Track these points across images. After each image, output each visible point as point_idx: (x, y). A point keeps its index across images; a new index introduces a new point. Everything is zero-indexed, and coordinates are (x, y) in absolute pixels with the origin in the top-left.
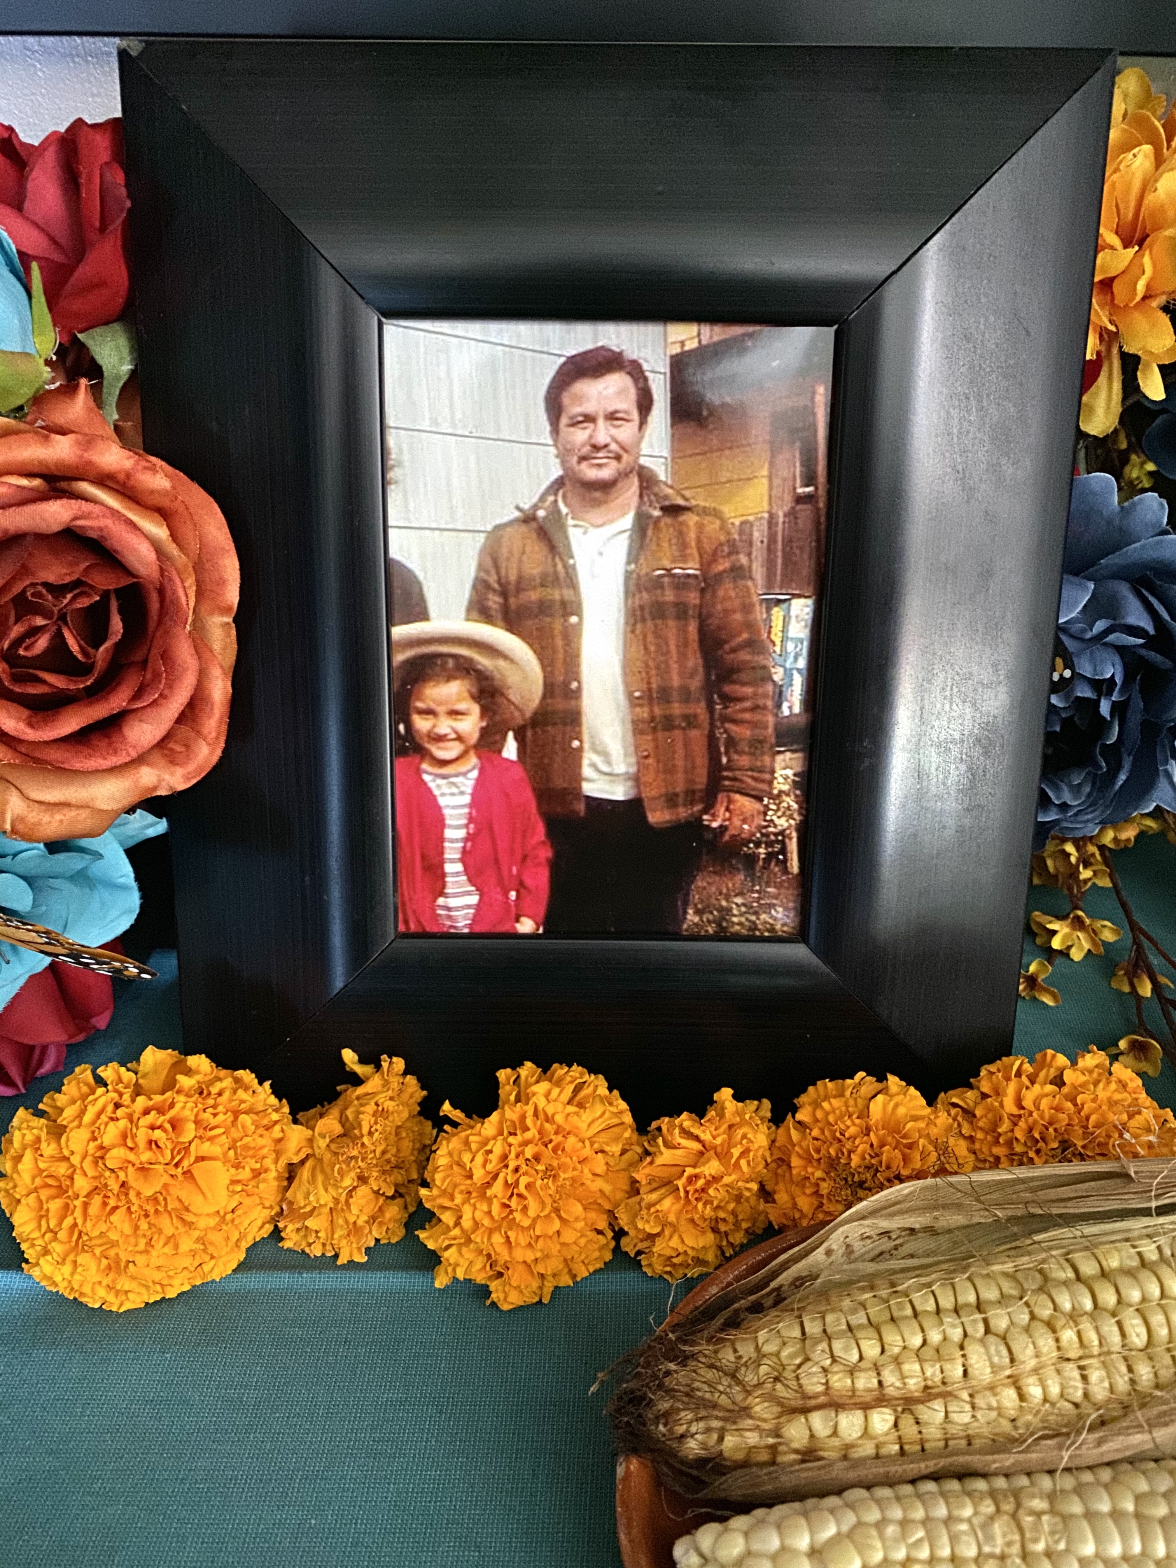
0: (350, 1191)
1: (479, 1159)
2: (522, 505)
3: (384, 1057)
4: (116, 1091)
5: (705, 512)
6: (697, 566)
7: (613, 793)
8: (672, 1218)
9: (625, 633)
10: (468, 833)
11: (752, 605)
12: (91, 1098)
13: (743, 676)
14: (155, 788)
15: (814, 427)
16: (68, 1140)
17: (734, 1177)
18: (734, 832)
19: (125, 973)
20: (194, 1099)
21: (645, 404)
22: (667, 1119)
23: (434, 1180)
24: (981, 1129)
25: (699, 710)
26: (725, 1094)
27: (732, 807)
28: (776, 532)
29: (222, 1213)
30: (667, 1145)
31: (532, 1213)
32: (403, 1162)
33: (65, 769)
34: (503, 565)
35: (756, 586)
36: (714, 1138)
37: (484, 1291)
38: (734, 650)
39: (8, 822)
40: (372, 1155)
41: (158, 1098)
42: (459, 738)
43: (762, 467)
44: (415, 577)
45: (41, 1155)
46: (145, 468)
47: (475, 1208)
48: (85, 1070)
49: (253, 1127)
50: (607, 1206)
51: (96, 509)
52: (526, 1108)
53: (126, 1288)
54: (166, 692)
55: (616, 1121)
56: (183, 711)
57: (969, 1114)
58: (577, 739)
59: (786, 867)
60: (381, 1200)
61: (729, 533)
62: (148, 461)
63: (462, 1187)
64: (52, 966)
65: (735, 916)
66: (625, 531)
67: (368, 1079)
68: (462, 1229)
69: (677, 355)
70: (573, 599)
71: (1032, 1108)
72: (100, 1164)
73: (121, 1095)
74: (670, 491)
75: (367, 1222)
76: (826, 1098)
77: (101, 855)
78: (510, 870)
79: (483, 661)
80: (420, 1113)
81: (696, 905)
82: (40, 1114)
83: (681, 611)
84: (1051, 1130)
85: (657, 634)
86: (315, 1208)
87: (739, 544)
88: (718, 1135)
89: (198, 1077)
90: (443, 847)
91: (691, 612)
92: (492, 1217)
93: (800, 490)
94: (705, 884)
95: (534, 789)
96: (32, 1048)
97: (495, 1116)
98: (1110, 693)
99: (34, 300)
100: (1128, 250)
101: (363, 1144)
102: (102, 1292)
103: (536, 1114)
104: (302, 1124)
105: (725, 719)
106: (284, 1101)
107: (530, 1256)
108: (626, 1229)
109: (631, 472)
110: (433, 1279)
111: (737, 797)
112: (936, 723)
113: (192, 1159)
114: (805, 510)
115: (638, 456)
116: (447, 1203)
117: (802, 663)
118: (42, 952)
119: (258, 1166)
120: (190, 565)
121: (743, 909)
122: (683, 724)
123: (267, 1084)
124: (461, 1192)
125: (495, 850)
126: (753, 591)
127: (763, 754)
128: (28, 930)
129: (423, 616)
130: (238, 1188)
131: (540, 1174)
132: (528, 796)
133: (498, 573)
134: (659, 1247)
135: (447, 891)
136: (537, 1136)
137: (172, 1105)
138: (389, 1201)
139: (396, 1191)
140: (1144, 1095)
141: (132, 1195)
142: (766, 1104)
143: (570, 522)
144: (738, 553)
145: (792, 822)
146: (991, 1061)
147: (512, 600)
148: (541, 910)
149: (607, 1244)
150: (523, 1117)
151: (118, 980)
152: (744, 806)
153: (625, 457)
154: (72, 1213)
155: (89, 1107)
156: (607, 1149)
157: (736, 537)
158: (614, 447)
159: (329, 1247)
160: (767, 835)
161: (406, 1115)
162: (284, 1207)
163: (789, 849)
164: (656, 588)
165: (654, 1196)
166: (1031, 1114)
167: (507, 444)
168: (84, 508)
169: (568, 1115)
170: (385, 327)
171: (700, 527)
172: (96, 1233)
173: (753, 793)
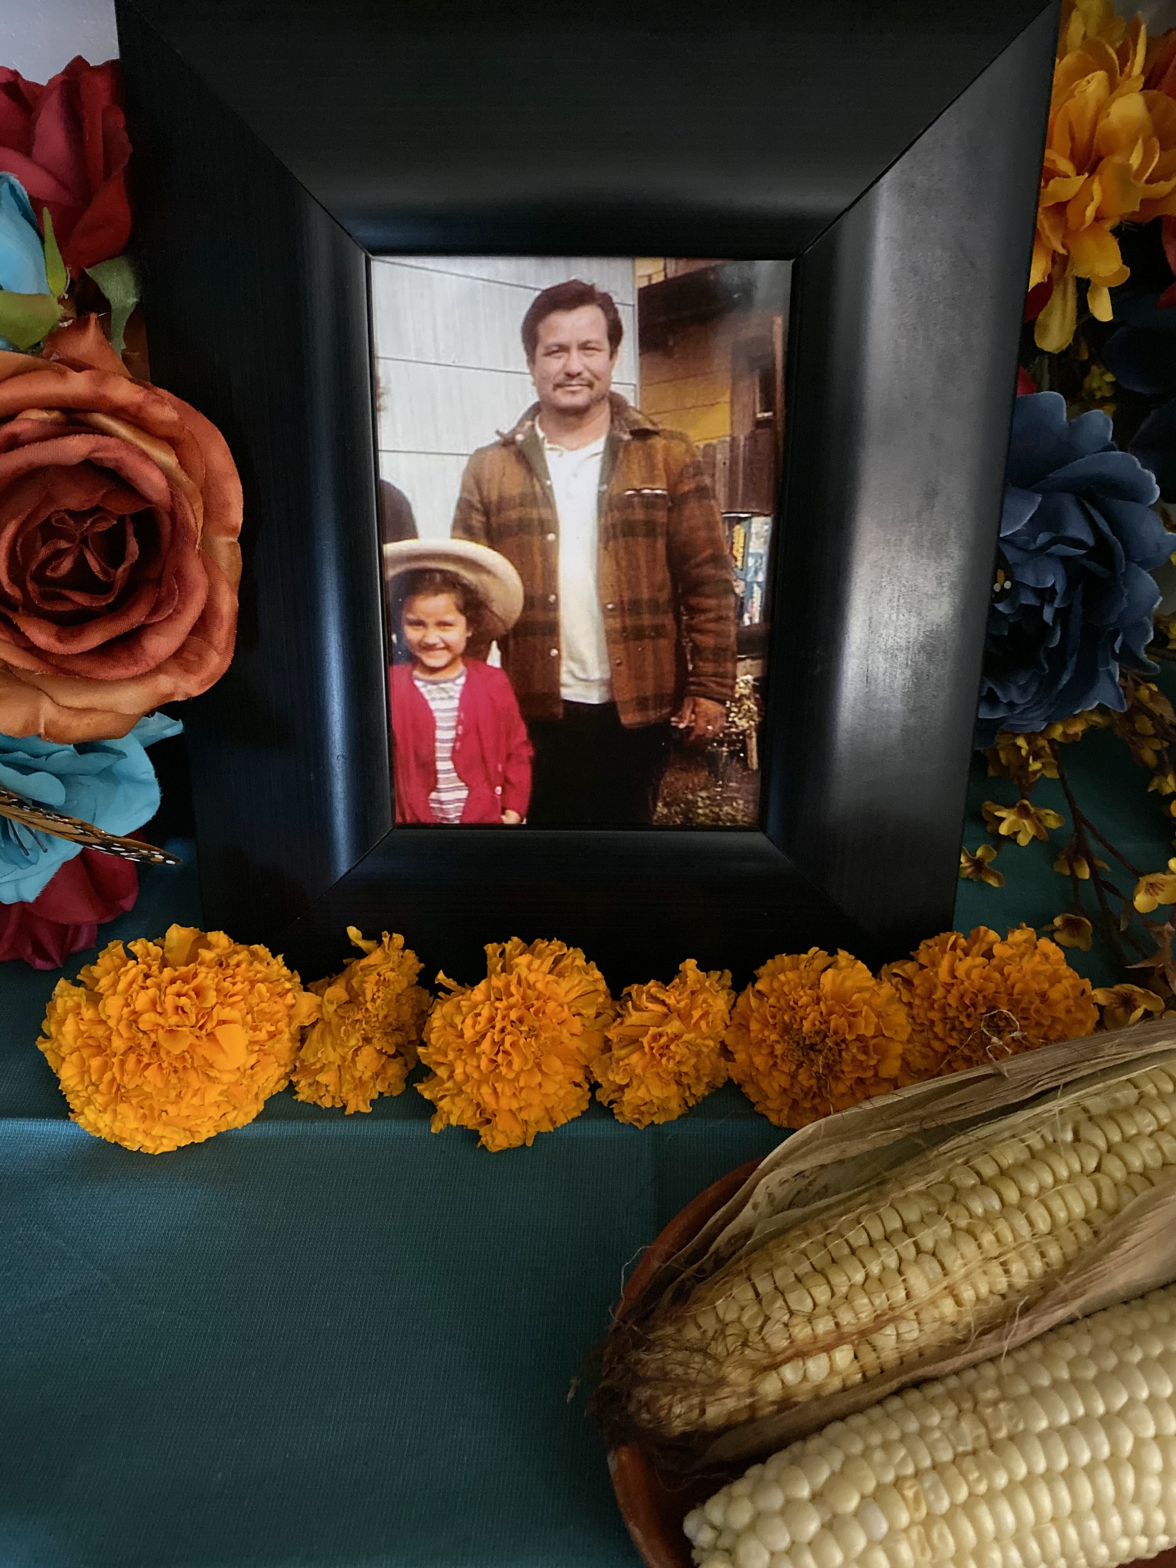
0: (356, 1050)
1: (469, 1021)
2: (501, 430)
3: (385, 933)
4: (145, 963)
5: (672, 435)
6: (665, 487)
7: (587, 698)
8: (638, 1071)
9: (599, 550)
10: (457, 734)
11: (717, 523)
12: (123, 969)
13: (707, 590)
14: (172, 695)
15: (773, 356)
16: (105, 1006)
17: (692, 1035)
18: (699, 732)
19: (152, 859)
20: (215, 969)
21: (615, 334)
22: (636, 986)
23: (429, 1039)
24: (918, 995)
25: (667, 622)
26: (690, 964)
27: (697, 710)
28: (738, 455)
29: (242, 1069)
30: (637, 1008)
31: (516, 1066)
32: (403, 1025)
33: (91, 678)
34: (485, 487)
35: (719, 505)
36: (678, 1003)
37: (475, 1136)
38: (698, 565)
39: (42, 726)
40: (375, 1019)
41: (183, 969)
42: (447, 647)
43: (724, 394)
44: (404, 498)
45: (82, 1019)
46: (154, 401)
47: (466, 1063)
48: (117, 945)
49: (268, 994)
50: (584, 1062)
51: (112, 442)
52: (511, 977)
53: (160, 1134)
54: (180, 607)
55: (592, 988)
56: (195, 625)
57: (908, 982)
58: (555, 648)
59: (747, 765)
60: (384, 1058)
61: (694, 455)
62: (156, 394)
63: (454, 1045)
64: (83, 855)
65: (700, 808)
66: (597, 454)
67: (370, 953)
68: (455, 1083)
69: (645, 288)
70: (550, 518)
71: (965, 978)
72: (134, 1026)
73: (150, 967)
74: (639, 417)
75: (372, 1078)
76: (782, 971)
77: (125, 754)
78: (496, 767)
79: (468, 576)
80: (418, 983)
81: (664, 799)
82: (78, 984)
83: (650, 529)
84: (980, 997)
85: (629, 551)
86: (324, 1065)
87: (703, 466)
88: (682, 1000)
89: (217, 951)
90: (434, 747)
91: (659, 530)
92: (481, 1071)
93: (759, 415)
94: (673, 779)
95: (516, 694)
96: (66, 928)
97: (482, 985)
98: (1051, 601)
99: (46, 244)
100: (1081, 177)
101: (367, 1009)
102: (140, 1138)
103: (519, 982)
104: (311, 992)
105: (691, 629)
106: (296, 972)
107: (515, 1105)
108: (599, 1080)
109: (603, 398)
110: (430, 1126)
111: (702, 700)
112: (884, 632)
113: (214, 1023)
114: (764, 434)
115: (610, 383)
116: (441, 1059)
117: (761, 577)
118: (76, 841)
119: (273, 1029)
120: (198, 490)
121: (708, 802)
122: (653, 634)
123: (280, 958)
124: (453, 1050)
125: (482, 749)
126: (716, 510)
127: (726, 661)
128: (65, 823)
129: (414, 535)
130: (257, 1048)
131: (524, 1035)
132: (510, 701)
133: (480, 493)
134: (628, 1095)
135: (439, 786)
136: (521, 1001)
137: (195, 975)
138: (391, 1060)
139: (397, 1051)
140: (1065, 966)
141: (163, 1054)
142: (728, 974)
143: (547, 446)
144: (702, 474)
145: (752, 723)
146: (930, 936)
147: (493, 519)
148: (525, 804)
149: (583, 1096)
150: (508, 985)
151: (145, 867)
152: (709, 709)
153: (597, 384)
154: (111, 1070)
155: (122, 978)
156: (583, 1012)
157: (701, 459)
158: (586, 375)
159: (337, 1100)
160: (729, 735)
161: (405, 984)
162: (297, 1064)
163: (749, 747)
164: (628, 507)
165: (623, 1052)
166: (962, 982)
167: (487, 373)
168: (101, 442)
169: (548, 983)
170: (372, 263)
171: (667, 449)
172: (131, 1086)
173: (717, 697)
